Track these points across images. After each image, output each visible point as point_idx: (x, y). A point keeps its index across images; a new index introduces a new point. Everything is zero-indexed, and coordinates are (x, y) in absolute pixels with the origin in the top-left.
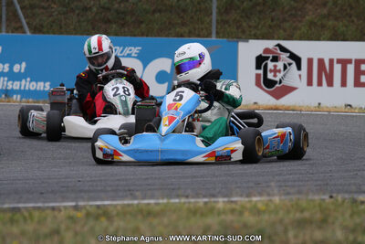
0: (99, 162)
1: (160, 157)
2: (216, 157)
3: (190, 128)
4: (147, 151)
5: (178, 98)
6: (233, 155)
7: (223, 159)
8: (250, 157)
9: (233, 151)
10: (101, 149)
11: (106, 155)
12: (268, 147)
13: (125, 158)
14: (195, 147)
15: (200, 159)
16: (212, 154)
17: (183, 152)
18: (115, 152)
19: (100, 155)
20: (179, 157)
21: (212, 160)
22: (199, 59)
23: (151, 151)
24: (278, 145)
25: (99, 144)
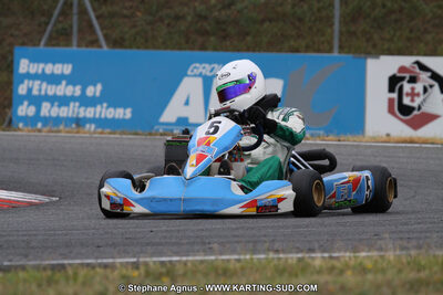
0: (108, 215)
1: (182, 208)
2: (258, 208)
3: (225, 168)
4: (165, 200)
5: (212, 130)
6: (280, 205)
7: (267, 211)
8: (304, 208)
9: (280, 200)
10: (108, 197)
11: (114, 205)
12: (333, 196)
13: (138, 209)
14: (230, 194)
15: (235, 210)
16: (253, 203)
17: (215, 201)
18: (126, 202)
19: (106, 205)
20: (208, 208)
21: (253, 211)
22: (248, 82)
23: (171, 200)
24: (349, 193)
25: (105, 190)
